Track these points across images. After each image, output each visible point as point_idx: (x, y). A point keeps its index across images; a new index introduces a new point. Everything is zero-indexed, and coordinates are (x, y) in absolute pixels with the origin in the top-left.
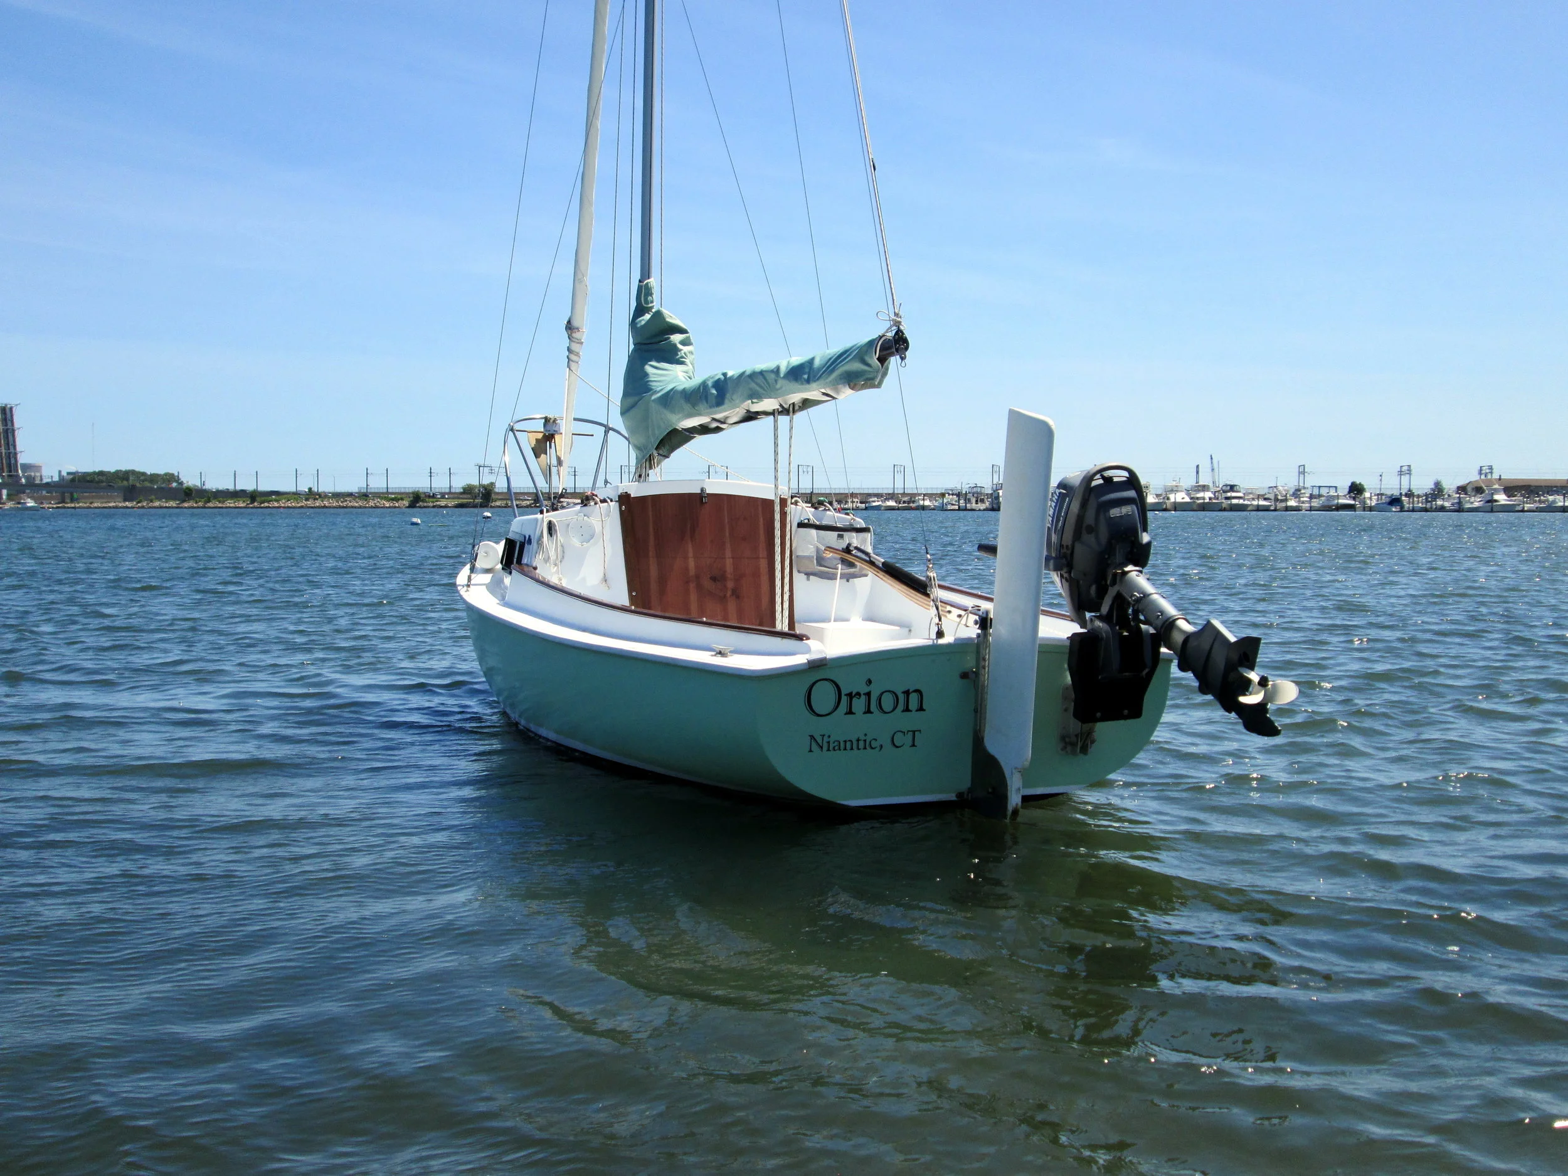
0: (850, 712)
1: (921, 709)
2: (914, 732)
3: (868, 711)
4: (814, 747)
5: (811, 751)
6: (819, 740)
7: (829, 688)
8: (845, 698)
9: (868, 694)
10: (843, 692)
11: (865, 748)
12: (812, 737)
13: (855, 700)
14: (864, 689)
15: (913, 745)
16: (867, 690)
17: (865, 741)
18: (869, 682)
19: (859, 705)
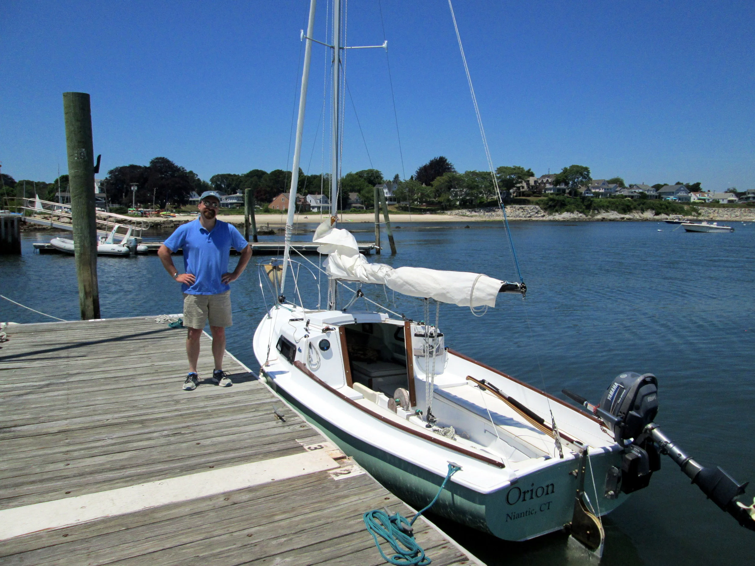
0: (524, 500)
1: (553, 492)
2: (549, 503)
3: (532, 498)
4: (509, 519)
5: (507, 521)
6: (511, 516)
7: (517, 491)
8: (522, 494)
9: (532, 491)
10: (522, 491)
11: (529, 515)
12: (508, 515)
13: (526, 494)
14: (530, 488)
15: (549, 509)
16: (531, 488)
17: (529, 511)
18: (533, 484)
19: (528, 496)
